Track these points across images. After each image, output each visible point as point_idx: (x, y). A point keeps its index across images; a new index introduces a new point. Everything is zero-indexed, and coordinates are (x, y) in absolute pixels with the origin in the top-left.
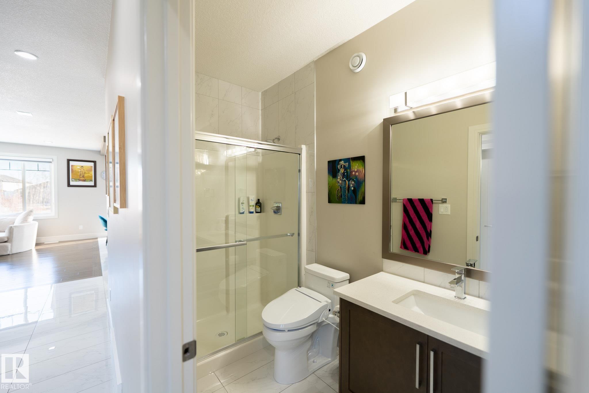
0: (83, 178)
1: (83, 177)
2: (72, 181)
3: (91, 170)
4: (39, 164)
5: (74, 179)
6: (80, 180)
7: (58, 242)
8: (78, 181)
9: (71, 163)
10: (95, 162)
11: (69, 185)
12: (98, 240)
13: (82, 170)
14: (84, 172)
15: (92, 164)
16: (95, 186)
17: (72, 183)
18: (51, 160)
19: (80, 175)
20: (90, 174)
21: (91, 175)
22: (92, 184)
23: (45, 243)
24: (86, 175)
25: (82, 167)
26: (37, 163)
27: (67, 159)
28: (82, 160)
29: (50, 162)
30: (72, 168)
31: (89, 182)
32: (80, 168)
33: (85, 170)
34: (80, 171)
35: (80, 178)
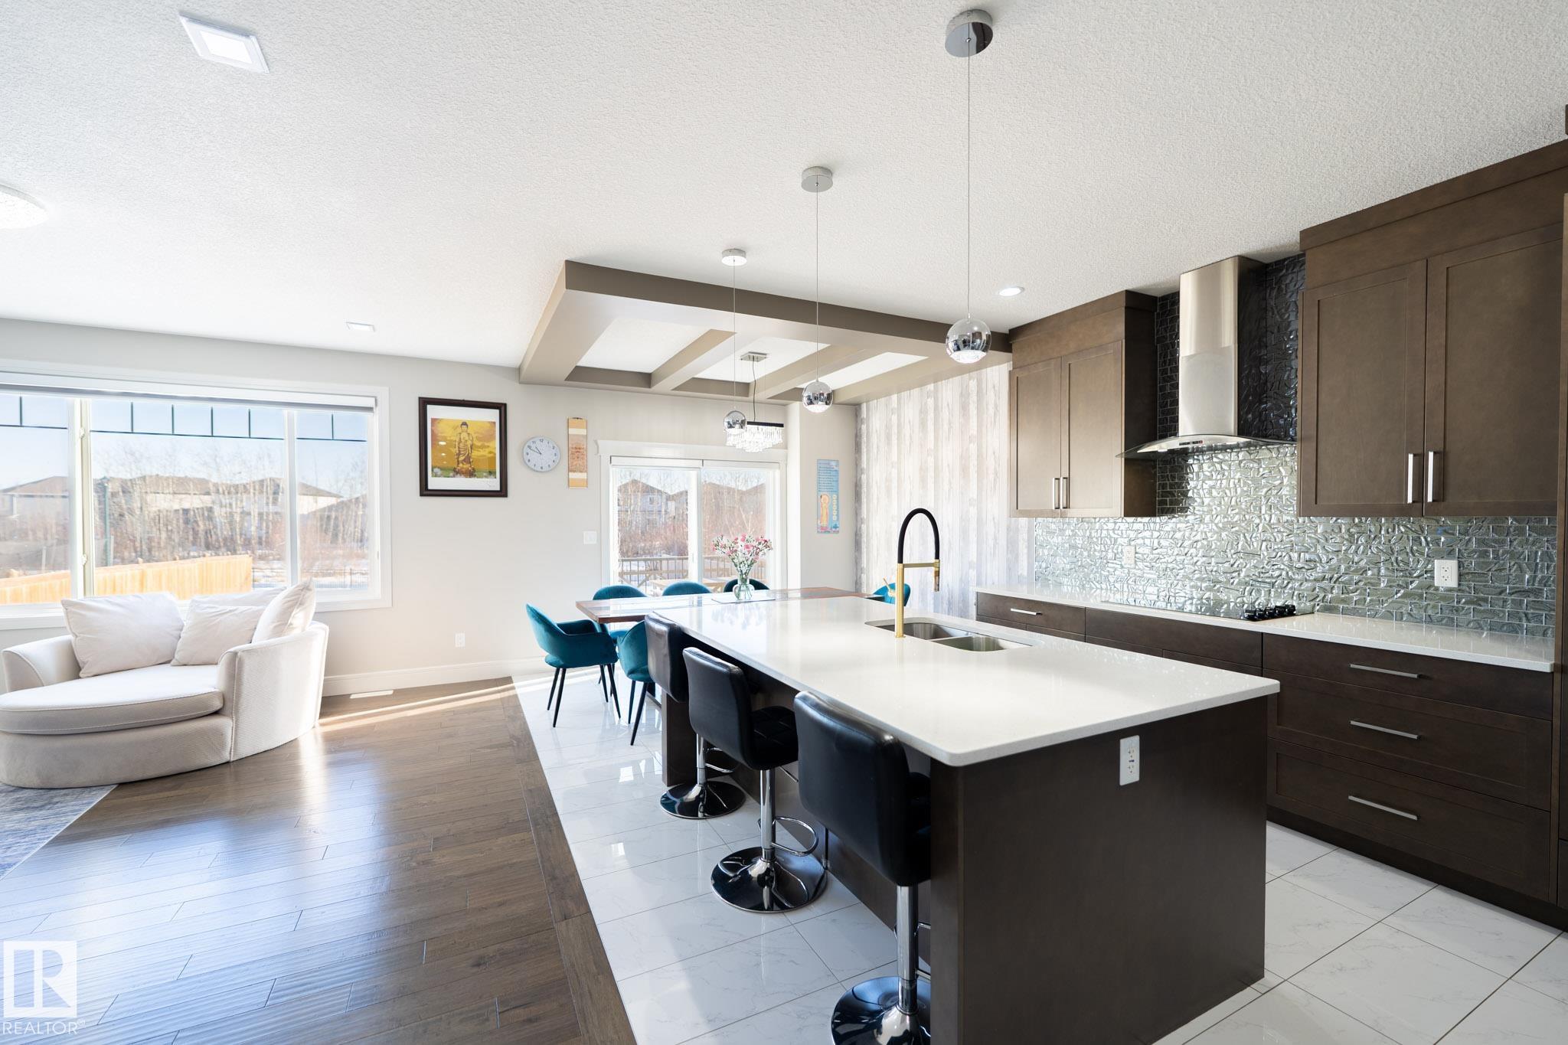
0: (466, 466)
1: (468, 460)
2: (435, 475)
3: (492, 437)
4: (337, 413)
5: (441, 469)
6: (457, 472)
7: (391, 692)
8: (451, 474)
9: (433, 411)
10: (503, 408)
11: (425, 491)
12: (518, 691)
13: (464, 435)
14: (469, 443)
15: (493, 415)
16: (502, 492)
17: (434, 483)
18: (370, 403)
19: (459, 454)
20: (487, 450)
21: (492, 455)
22: (494, 484)
23: (352, 697)
24: (475, 454)
25: (464, 424)
26: (329, 412)
27: (420, 398)
28: (464, 400)
29: (370, 409)
30: (435, 431)
31: (485, 479)
32: (459, 430)
33: (474, 436)
34: (457, 440)
35: (458, 464)
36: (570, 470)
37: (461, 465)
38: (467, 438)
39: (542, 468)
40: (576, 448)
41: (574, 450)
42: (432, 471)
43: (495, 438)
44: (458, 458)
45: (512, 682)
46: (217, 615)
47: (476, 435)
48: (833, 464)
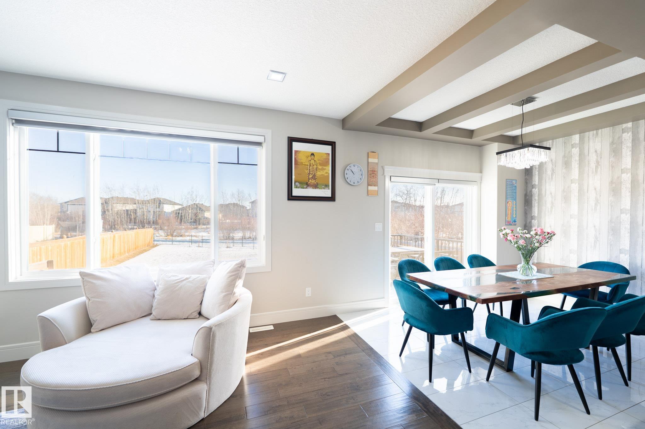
0: (313, 181)
1: (314, 177)
2: (296, 187)
3: (325, 164)
4: (241, 147)
5: (300, 183)
6: (308, 185)
7: (272, 328)
8: (305, 187)
9: (296, 146)
10: (334, 145)
11: (291, 197)
13: (312, 162)
14: (315, 167)
15: (328, 149)
16: (332, 199)
17: (296, 192)
18: (261, 140)
19: (309, 174)
20: (325, 171)
21: (327, 174)
22: (327, 193)
24: (319, 173)
25: (313, 154)
26: (235, 146)
27: (288, 137)
28: (312, 139)
29: (259, 144)
30: (297, 159)
31: (323, 190)
32: (310, 158)
33: (318, 162)
34: (309, 165)
35: (309, 180)
36: (368, 185)
37: (310, 181)
38: (314, 164)
39: (354, 183)
40: (372, 171)
41: (371, 172)
42: (295, 184)
43: (329, 164)
44: (309, 176)
45: (342, 322)
46: (180, 282)
47: (319, 161)
48: (514, 182)
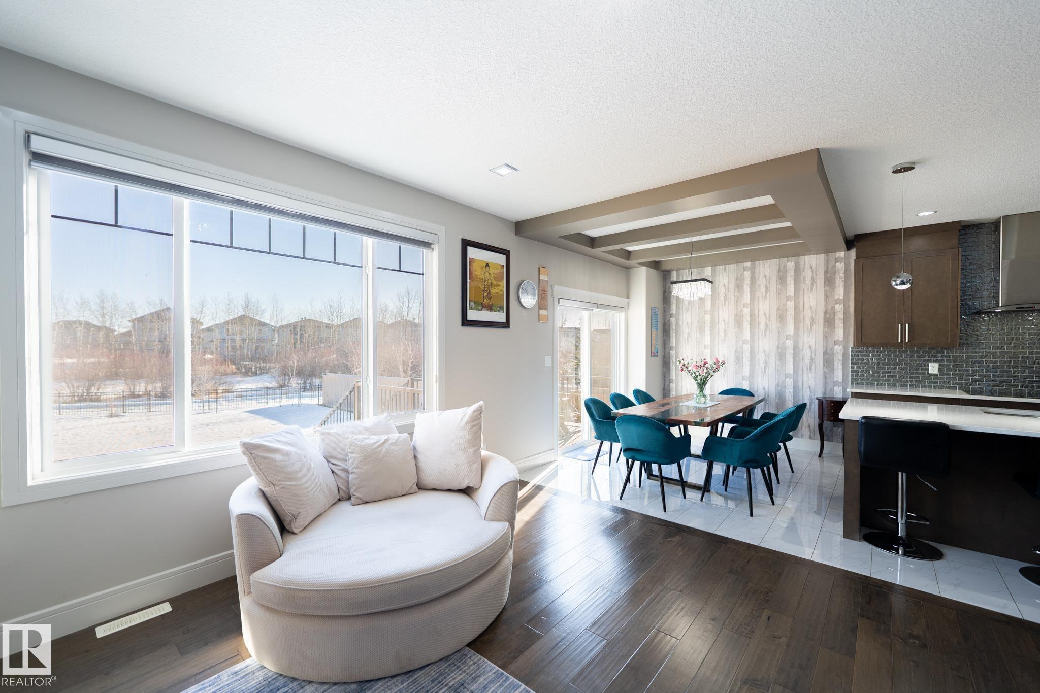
0: (488, 301)
1: (489, 296)
2: (471, 309)
3: (501, 277)
6: (483, 306)
9: (472, 252)
10: (508, 254)
11: (465, 322)
13: (487, 275)
14: (490, 282)
15: (503, 259)
16: (506, 325)
17: (472, 315)
18: (431, 239)
19: (484, 291)
20: (500, 288)
21: (502, 293)
22: (500, 317)
24: (494, 291)
25: (487, 265)
26: (396, 243)
27: (462, 239)
28: (487, 245)
29: (427, 245)
30: (471, 269)
31: (498, 313)
32: (484, 269)
34: (484, 279)
36: (540, 308)
37: (485, 300)
38: (489, 278)
39: (527, 305)
40: (543, 291)
41: (542, 292)
42: (469, 304)
43: (503, 279)
44: (484, 294)
47: (494, 275)
48: (657, 309)
